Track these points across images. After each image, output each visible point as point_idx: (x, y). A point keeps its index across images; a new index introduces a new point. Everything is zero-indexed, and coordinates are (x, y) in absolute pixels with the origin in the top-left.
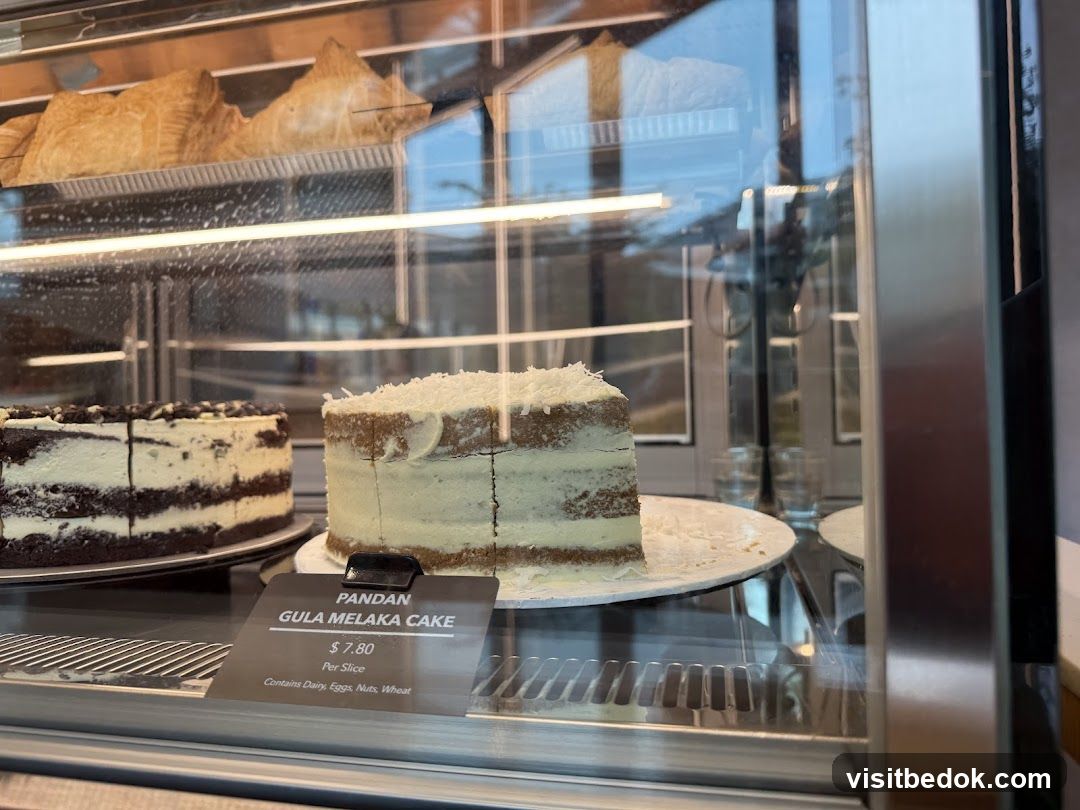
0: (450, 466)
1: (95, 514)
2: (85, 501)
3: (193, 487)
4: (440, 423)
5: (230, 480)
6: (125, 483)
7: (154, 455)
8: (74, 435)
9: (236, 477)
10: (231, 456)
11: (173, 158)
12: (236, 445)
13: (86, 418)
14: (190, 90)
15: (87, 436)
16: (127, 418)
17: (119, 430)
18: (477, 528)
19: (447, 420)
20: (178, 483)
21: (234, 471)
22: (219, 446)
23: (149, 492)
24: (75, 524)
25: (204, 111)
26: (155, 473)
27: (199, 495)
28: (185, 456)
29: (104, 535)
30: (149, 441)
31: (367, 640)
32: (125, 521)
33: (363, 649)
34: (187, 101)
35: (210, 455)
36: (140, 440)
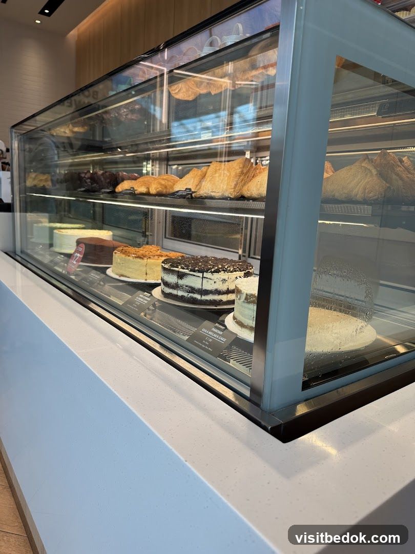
0: (246, 305)
1: (194, 293)
2: (192, 290)
3: (216, 290)
4: (245, 295)
5: (226, 289)
6: (201, 287)
7: (208, 281)
8: (191, 275)
9: (228, 289)
10: (227, 283)
11: (233, 190)
12: (229, 281)
13: (194, 271)
14: (241, 166)
15: (194, 275)
16: (203, 272)
17: (200, 275)
18: (250, 321)
19: (247, 294)
20: (212, 288)
21: (227, 287)
22: (224, 280)
23: (206, 290)
24: (191, 295)
25: (245, 172)
26: (208, 286)
27: (218, 292)
28: (215, 282)
29: (196, 298)
30: (207, 278)
31: (211, 338)
32: (200, 296)
33: (210, 340)
34: (240, 170)
35: (221, 283)
36: (205, 278)
